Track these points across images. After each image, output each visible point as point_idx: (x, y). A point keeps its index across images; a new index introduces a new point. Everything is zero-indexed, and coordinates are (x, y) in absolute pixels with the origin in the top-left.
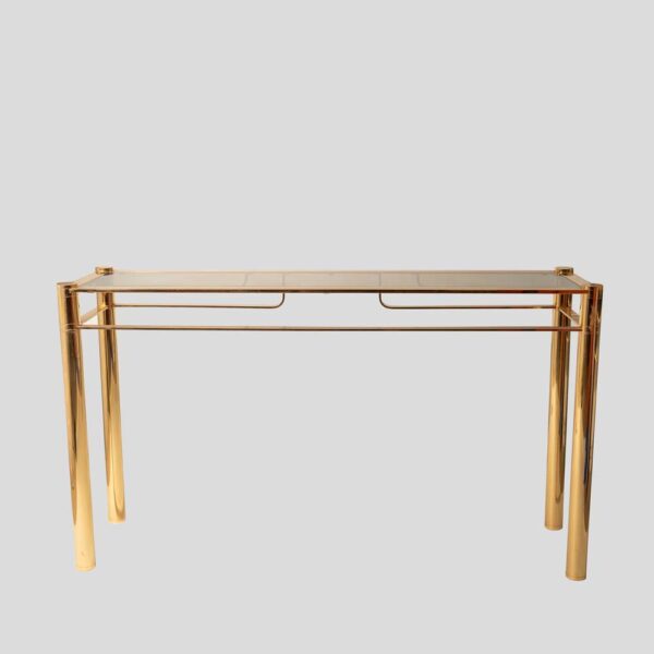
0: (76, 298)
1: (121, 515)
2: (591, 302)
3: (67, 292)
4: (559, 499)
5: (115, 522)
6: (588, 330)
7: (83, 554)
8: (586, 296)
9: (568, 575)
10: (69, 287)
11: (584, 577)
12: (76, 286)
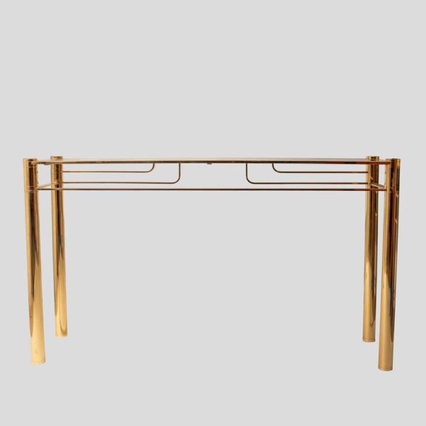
0: (35, 169)
1: (65, 333)
2: (392, 170)
3: (30, 164)
4: (372, 325)
5: (60, 337)
6: (391, 190)
7: (36, 352)
8: (389, 166)
9: (380, 367)
10: (32, 160)
11: (391, 369)
12: (36, 160)
